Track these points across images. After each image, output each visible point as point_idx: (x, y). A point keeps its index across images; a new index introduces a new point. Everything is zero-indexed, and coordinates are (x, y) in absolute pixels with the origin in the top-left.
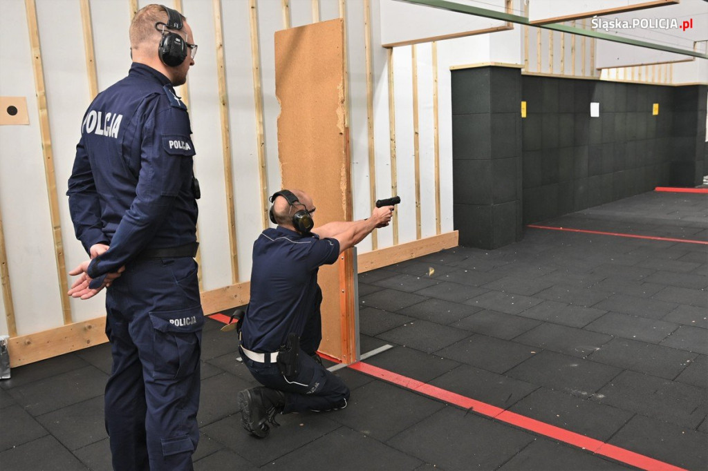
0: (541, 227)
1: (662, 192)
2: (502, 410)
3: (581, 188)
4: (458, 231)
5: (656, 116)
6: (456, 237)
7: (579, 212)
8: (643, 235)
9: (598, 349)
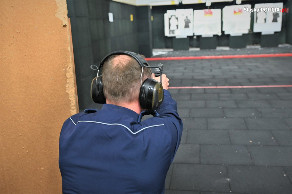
5: (132, 21)
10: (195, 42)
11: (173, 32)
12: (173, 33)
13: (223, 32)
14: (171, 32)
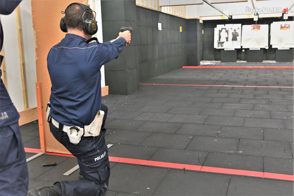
0: (144, 84)
1: (185, 68)
2: (201, 166)
3: (156, 65)
4: (108, 86)
5: (181, 32)
6: (107, 90)
7: (156, 77)
8: (194, 85)
9: (219, 132)
10: (243, 55)
11: (222, 43)
12: (222, 46)
13: (270, 46)
14: (220, 45)
